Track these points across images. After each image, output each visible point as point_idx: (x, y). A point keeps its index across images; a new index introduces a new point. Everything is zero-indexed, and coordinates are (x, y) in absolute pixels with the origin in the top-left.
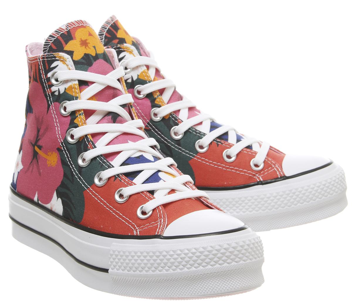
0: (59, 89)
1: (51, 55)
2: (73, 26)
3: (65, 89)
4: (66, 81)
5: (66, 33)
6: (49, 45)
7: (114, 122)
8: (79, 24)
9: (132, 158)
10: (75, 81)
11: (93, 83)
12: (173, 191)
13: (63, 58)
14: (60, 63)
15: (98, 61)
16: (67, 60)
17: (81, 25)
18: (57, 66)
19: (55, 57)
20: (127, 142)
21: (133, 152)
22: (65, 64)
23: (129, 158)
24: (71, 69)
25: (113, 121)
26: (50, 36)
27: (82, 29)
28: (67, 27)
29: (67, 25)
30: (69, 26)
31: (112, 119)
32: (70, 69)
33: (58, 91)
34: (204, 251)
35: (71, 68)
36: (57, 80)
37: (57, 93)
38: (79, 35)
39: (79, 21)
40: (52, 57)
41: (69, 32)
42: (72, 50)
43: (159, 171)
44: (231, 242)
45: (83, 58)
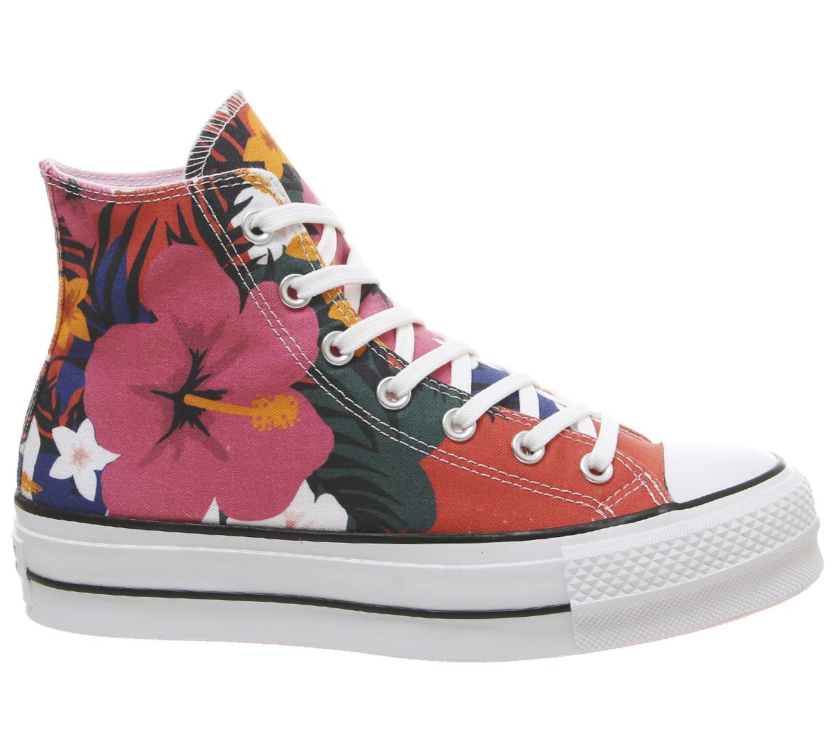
0: (269, 250)
1: (229, 175)
3: (284, 247)
4: (282, 232)
5: (234, 124)
6: (208, 156)
13: (262, 179)
14: (256, 190)
16: (272, 182)
18: (251, 198)
19: (241, 180)
22: (268, 194)
24: (283, 201)
26: (205, 133)
32: (280, 203)
33: (267, 256)
36: (257, 231)
37: (264, 262)
40: (232, 181)
41: (238, 120)
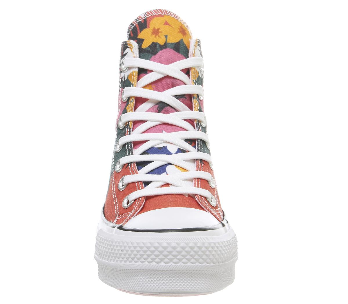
2: (150, 15)
3: (128, 76)
5: (143, 22)
6: (130, 33)
7: (159, 112)
8: (157, 13)
9: (154, 148)
10: (136, 68)
11: (151, 71)
12: (167, 185)
14: (129, 50)
15: (164, 51)
16: (135, 48)
17: (159, 14)
18: (127, 53)
20: (162, 132)
21: (159, 142)
22: (132, 52)
23: (152, 148)
25: (158, 110)
26: (131, 24)
27: (159, 18)
28: (145, 16)
29: (146, 14)
30: (147, 15)
31: (158, 108)
32: (134, 57)
33: (124, 77)
34: (151, 247)
35: (135, 55)
37: (123, 80)
38: (154, 24)
39: (157, 11)
41: (145, 21)
42: (143, 38)
43: (170, 164)
44: (171, 242)
45: (150, 46)
